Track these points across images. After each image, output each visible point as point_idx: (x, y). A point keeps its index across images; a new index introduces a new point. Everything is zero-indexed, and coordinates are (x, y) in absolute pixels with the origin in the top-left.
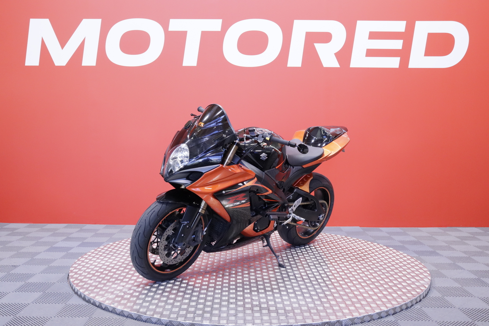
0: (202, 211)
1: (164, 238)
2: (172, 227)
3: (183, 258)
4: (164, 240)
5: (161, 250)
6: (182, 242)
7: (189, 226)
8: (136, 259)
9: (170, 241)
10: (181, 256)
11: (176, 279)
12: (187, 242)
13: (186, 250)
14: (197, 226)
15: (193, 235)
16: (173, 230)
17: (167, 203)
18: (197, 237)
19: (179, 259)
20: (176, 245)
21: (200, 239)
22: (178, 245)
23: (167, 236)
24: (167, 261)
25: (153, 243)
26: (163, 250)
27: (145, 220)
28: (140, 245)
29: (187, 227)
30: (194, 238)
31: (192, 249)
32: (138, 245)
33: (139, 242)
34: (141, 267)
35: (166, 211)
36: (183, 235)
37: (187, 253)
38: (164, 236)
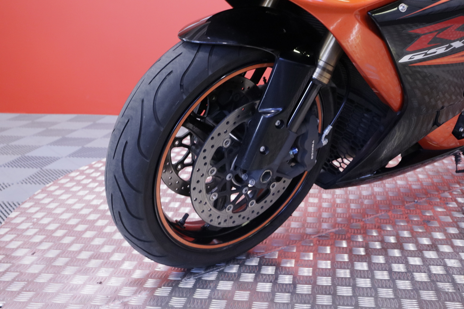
0: (321, 75)
1: (205, 158)
2: (231, 123)
3: (262, 207)
4: (205, 164)
5: (197, 191)
6: (260, 168)
7: (282, 122)
8: (124, 220)
9: (225, 165)
10: (258, 201)
11: (244, 262)
12: (276, 168)
13: (273, 187)
14: (305, 121)
15: (293, 148)
16: (232, 132)
17: (213, 46)
18: (304, 152)
19: (253, 212)
20: (243, 176)
21: (312, 158)
22: (250, 177)
23: (214, 150)
24: (219, 220)
25: (179, 167)
26: (204, 191)
27: (143, 101)
28: (129, 179)
29: (277, 124)
30: (296, 155)
31: (286, 185)
32: (124, 180)
33: (126, 172)
34: (139, 240)
35: (210, 73)
36: (262, 149)
37: (273, 194)
38: (205, 151)
